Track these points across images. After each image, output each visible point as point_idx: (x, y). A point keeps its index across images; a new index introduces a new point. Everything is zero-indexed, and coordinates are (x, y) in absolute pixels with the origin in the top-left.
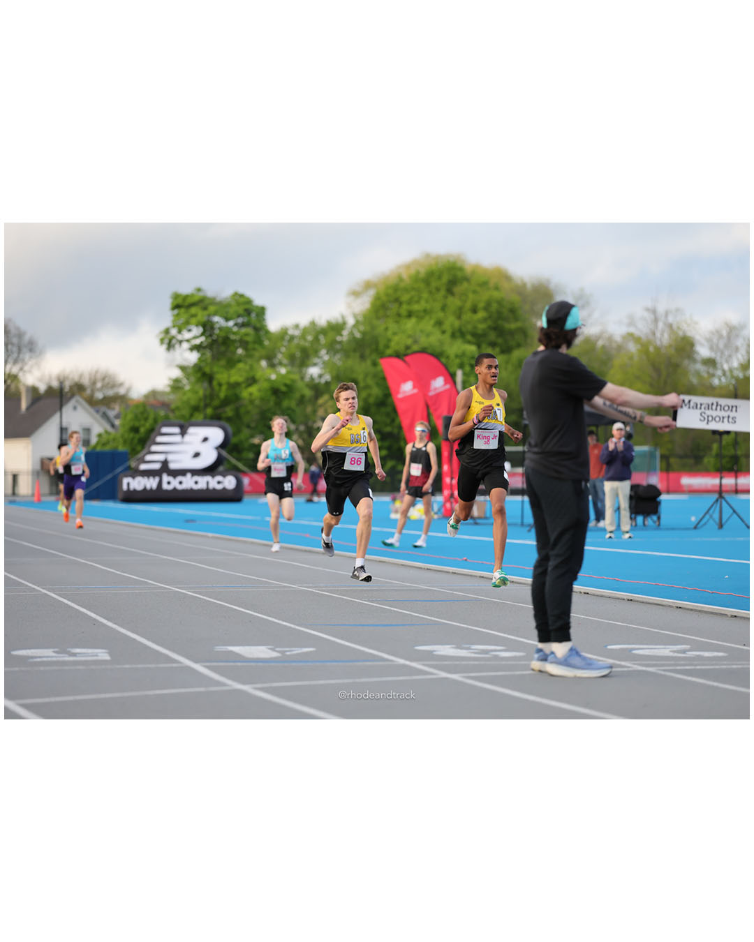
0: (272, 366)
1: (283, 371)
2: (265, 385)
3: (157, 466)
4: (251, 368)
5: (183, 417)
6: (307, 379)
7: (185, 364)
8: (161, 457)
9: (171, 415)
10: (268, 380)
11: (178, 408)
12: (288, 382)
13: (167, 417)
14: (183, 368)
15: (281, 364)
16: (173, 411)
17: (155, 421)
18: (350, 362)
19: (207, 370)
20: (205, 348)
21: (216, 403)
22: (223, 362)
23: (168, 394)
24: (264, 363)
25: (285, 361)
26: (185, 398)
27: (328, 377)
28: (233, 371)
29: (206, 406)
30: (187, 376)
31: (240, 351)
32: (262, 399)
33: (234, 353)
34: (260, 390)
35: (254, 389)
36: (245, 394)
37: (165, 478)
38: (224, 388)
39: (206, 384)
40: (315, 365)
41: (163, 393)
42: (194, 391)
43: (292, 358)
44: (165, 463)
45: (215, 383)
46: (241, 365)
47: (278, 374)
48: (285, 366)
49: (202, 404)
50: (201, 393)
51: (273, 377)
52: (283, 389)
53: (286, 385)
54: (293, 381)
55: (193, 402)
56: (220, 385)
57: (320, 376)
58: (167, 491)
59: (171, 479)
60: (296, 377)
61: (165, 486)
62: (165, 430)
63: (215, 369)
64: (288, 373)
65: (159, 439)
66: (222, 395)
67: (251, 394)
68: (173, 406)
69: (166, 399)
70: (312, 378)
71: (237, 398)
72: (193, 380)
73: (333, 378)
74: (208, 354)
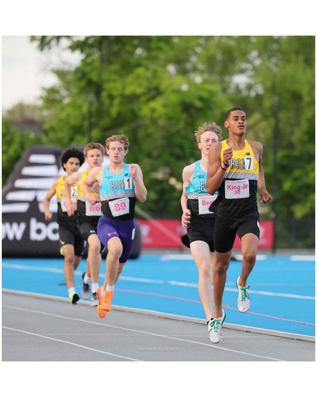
0: (183, 72)
1: (198, 79)
2: (174, 99)
3: (23, 208)
4: (155, 75)
5: (59, 141)
6: (231, 90)
7: (66, 68)
8: (29, 196)
9: (44, 138)
10: (178, 92)
11: (52, 129)
12: (205, 95)
13: (38, 141)
14: (61, 74)
15: (195, 69)
16: (46, 133)
17: (22, 146)
18: (290, 69)
19: (94, 76)
20: (91, 46)
21: (106, 122)
22: (116, 67)
23: (41, 109)
24: (171, 69)
25: (201, 66)
26: (63, 115)
27: (260, 89)
28: (129, 79)
29: (92, 126)
30: (67, 85)
31: (139, 51)
32: (169, 118)
33: (132, 53)
34: (165, 106)
35: (157, 104)
36: (145, 111)
37: (34, 225)
38: (117, 101)
39: (92, 97)
40: (242, 71)
41: (35, 108)
42: (74, 106)
43: (211, 62)
44: (34, 204)
45: (104, 94)
46: (140, 71)
47: (192, 84)
48: (202, 72)
49: (86, 123)
50: (85, 108)
51: (185, 87)
52: (198, 104)
53: (201, 99)
54: (212, 93)
55: (73, 121)
56: (111, 97)
57: (249, 87)
58: (36, 242)
59: (42, 226)
60: (216, 88)
61: (34, 236)
62: (34, 158)
63: (105, 76)
64: (205, 82)
65: (27, 171)
66: (114, 111)
67: (153, 111)
68: (46, 126)
69: (37, 116)
70: (238, 90)
71: (135, 116)
72: (74, 90)
73: (266, 89)
74: (96, 55)
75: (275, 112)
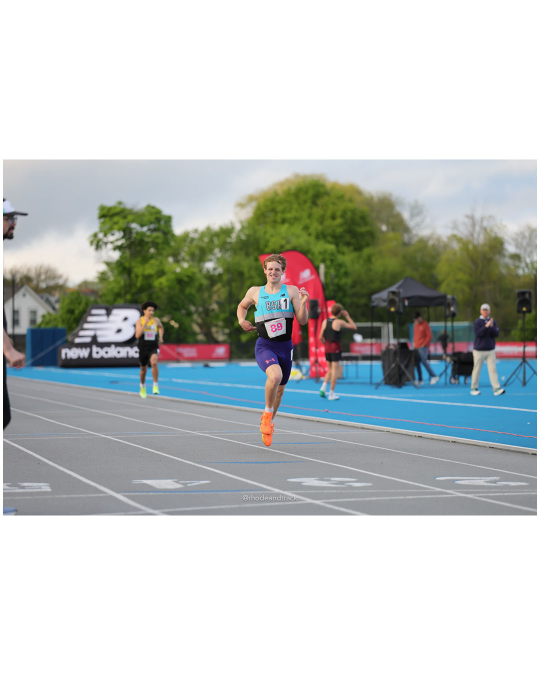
0: (177, 261)
1: (186, 265)
2: (172, 276)
3: (88, 340)
4: (161, 263)
5: (108, 302)
6: (204, 271)
7: (109, 260)
8: (91, 333)
9: (99, 300)
10: (174, 273)
11: (104, 295)
12: (189, 274)
13: (96, 302)
14: (108, 264)
15: (184, 260)
16: (101, 297)
17: (87, 304)
18: (237, 259)
19: (127, 265)
20: (125, 248)
21: (134, 290)
22: (139, 259)
23: (97, 284)
24: (171, 259)
25: (187, 258)
26: (110, 287)
27: (220, 270)
28: (147, 266)
29: (126, 293)
30: (112, 270)
31: (152, 250)
32: (170, 288)
33: (148, 251)
34: (168, 280)
35: (163, 280)
36: (156, 283)
37: (95, 349)
38: (140, 279)
39: (126, 276)
40: (210, 260)
41: (92, 283)
42: (116, 281)
43: (192, 255)
44: (94, 338)
45: (133, 275)
46: (153, 261)
47: (182, 268)
48: (187, 261)
49: (123, 292)
50: (122, 283)
51: (178, 270)
52: (186, 279)
53: (188, 276)
54: (194, 273)
55: (116, 290)
56: (137, 276)
57: (215, 269)
58: (96, 359)
59: (99, 349)
60: (196, 270)
61: (95, 355)
62: (94, 312)
63: (133, 264)
64: (190, 267)
65: (90, 319)
66: (139, 284)
67: (161, 283)
68: (100, 293)
69: (95, 288)
70: (208, 271)
71: (150, 286)
72: (116, 272)
73: (224, 270)
74: (128, 253)
75: (229, 283)
